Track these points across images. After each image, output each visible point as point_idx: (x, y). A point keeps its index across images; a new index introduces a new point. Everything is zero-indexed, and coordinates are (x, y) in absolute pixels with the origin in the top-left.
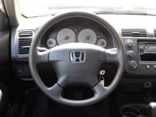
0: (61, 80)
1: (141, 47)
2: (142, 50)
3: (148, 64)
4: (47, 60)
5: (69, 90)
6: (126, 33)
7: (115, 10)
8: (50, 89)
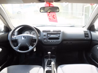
0: (19, 45)
1: (49, 35)
2: (49, 37)
3: (50, 41)
4: (15, 39)
5: (22, 48)
6: (44, 32)
7: (45, 25)
8: (15, 48)
